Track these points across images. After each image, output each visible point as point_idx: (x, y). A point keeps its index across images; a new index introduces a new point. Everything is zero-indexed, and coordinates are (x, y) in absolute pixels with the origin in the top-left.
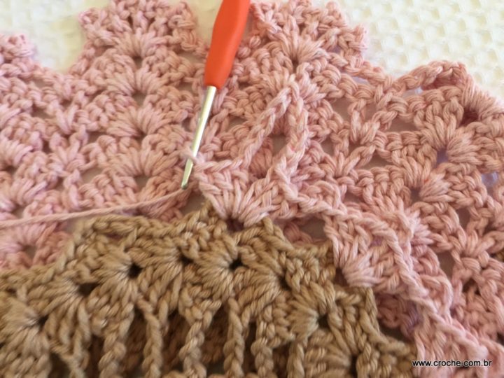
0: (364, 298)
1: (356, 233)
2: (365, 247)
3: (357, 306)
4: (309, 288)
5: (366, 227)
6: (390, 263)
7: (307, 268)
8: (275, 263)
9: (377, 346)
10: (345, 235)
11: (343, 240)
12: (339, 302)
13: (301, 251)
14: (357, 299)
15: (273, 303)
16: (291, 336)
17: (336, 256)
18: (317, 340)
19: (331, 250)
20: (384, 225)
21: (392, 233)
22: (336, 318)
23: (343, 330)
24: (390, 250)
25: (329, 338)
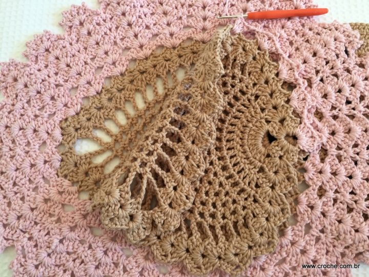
0: (265, 52)
1: (264, 36)
2: (266, 40)
3: (263, 54)
4: (251, 50)
5: (267, 35)
6: (273, 44)
7: (250, 45)
8: (242, 44)
9: (269, 63)
10: (261, 37)
11: (260, 38)
12: (258, 53)
13: (249, 41)
14: (263, 52)
15: (241, 53)
16: (246, 61)
17: (259, 42)
18: (252, 62)
19: (257, 41)
20: (272, 34)
21: (274, 36)
22: (258, 57)
23: (260, 60)
24: (273, 41)
25: (256, 62)
